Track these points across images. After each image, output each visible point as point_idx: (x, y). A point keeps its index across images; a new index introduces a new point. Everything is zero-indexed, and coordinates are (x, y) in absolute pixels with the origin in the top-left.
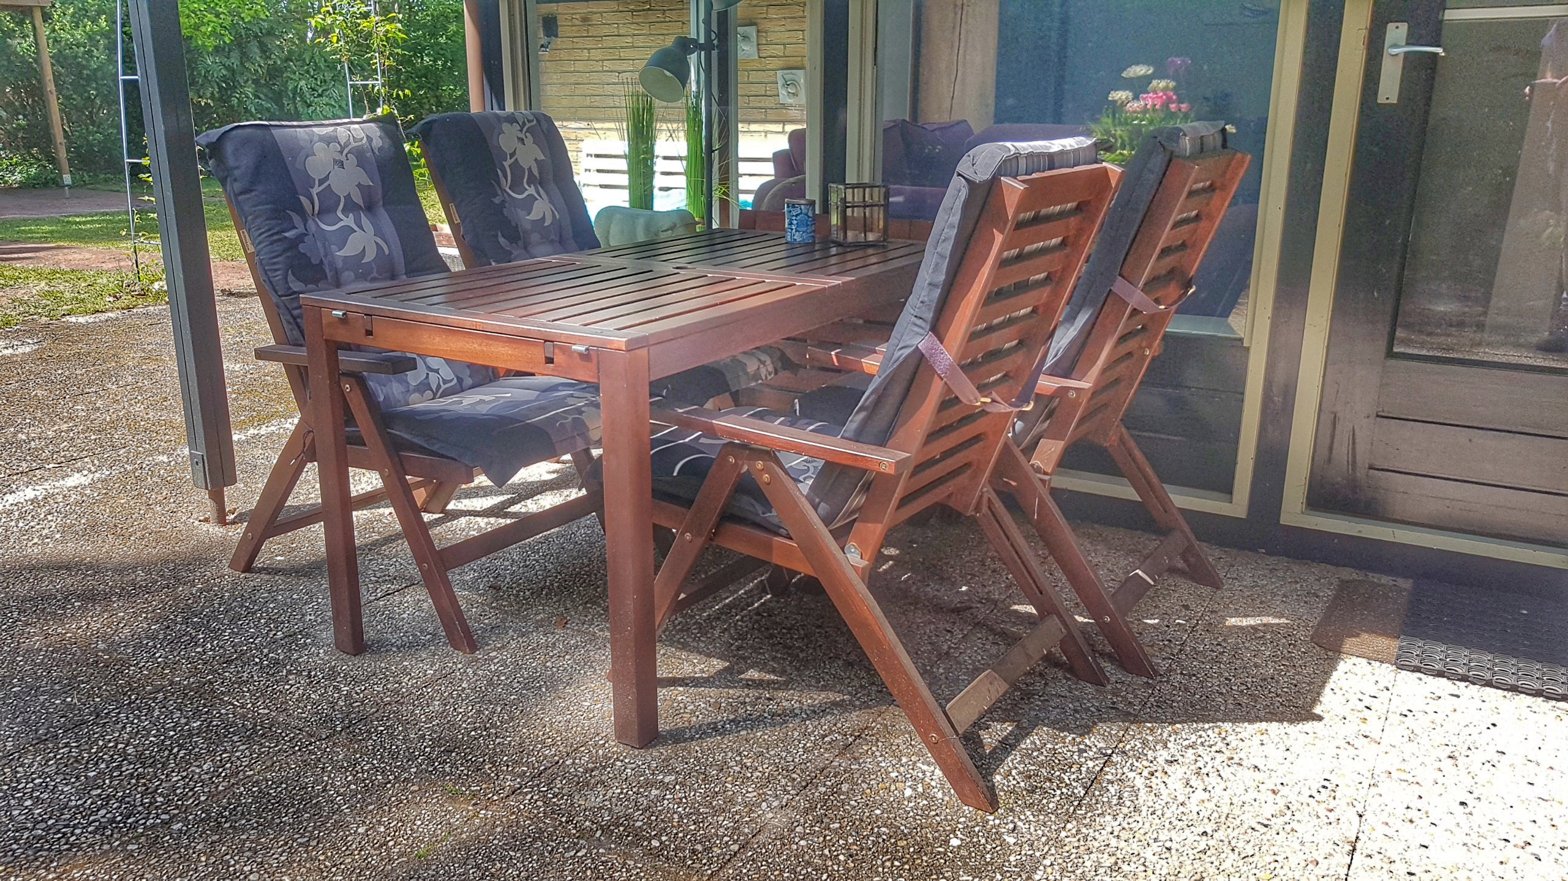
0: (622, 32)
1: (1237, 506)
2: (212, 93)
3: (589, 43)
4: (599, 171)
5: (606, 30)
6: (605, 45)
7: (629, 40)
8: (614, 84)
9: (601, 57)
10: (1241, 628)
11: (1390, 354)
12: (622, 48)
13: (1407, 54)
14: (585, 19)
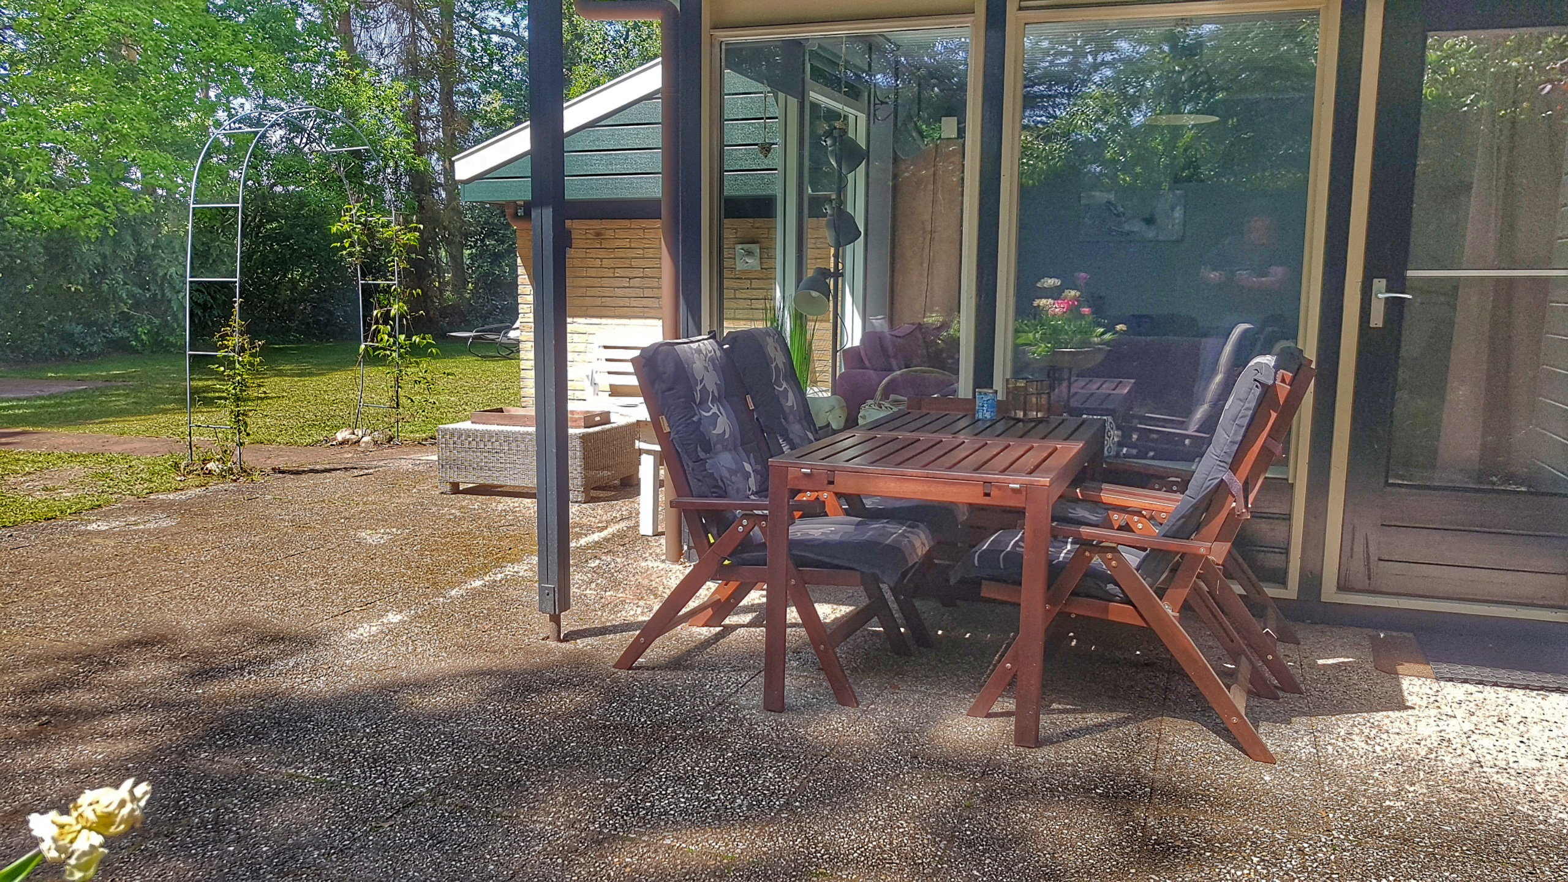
0: (633, 245)
1: (1291, 591)
2: (83, 280)
3: (602, 254)
4: (607, 360)
5: (618, 243)
6: (616, 256)
7: (641, 252)
8: (625, 287)
9: (613, 266)
10: (1328, 665)
11: (1387, 484)
12: (633, 258)
13: (1387, 299)
14: (598, 234)
